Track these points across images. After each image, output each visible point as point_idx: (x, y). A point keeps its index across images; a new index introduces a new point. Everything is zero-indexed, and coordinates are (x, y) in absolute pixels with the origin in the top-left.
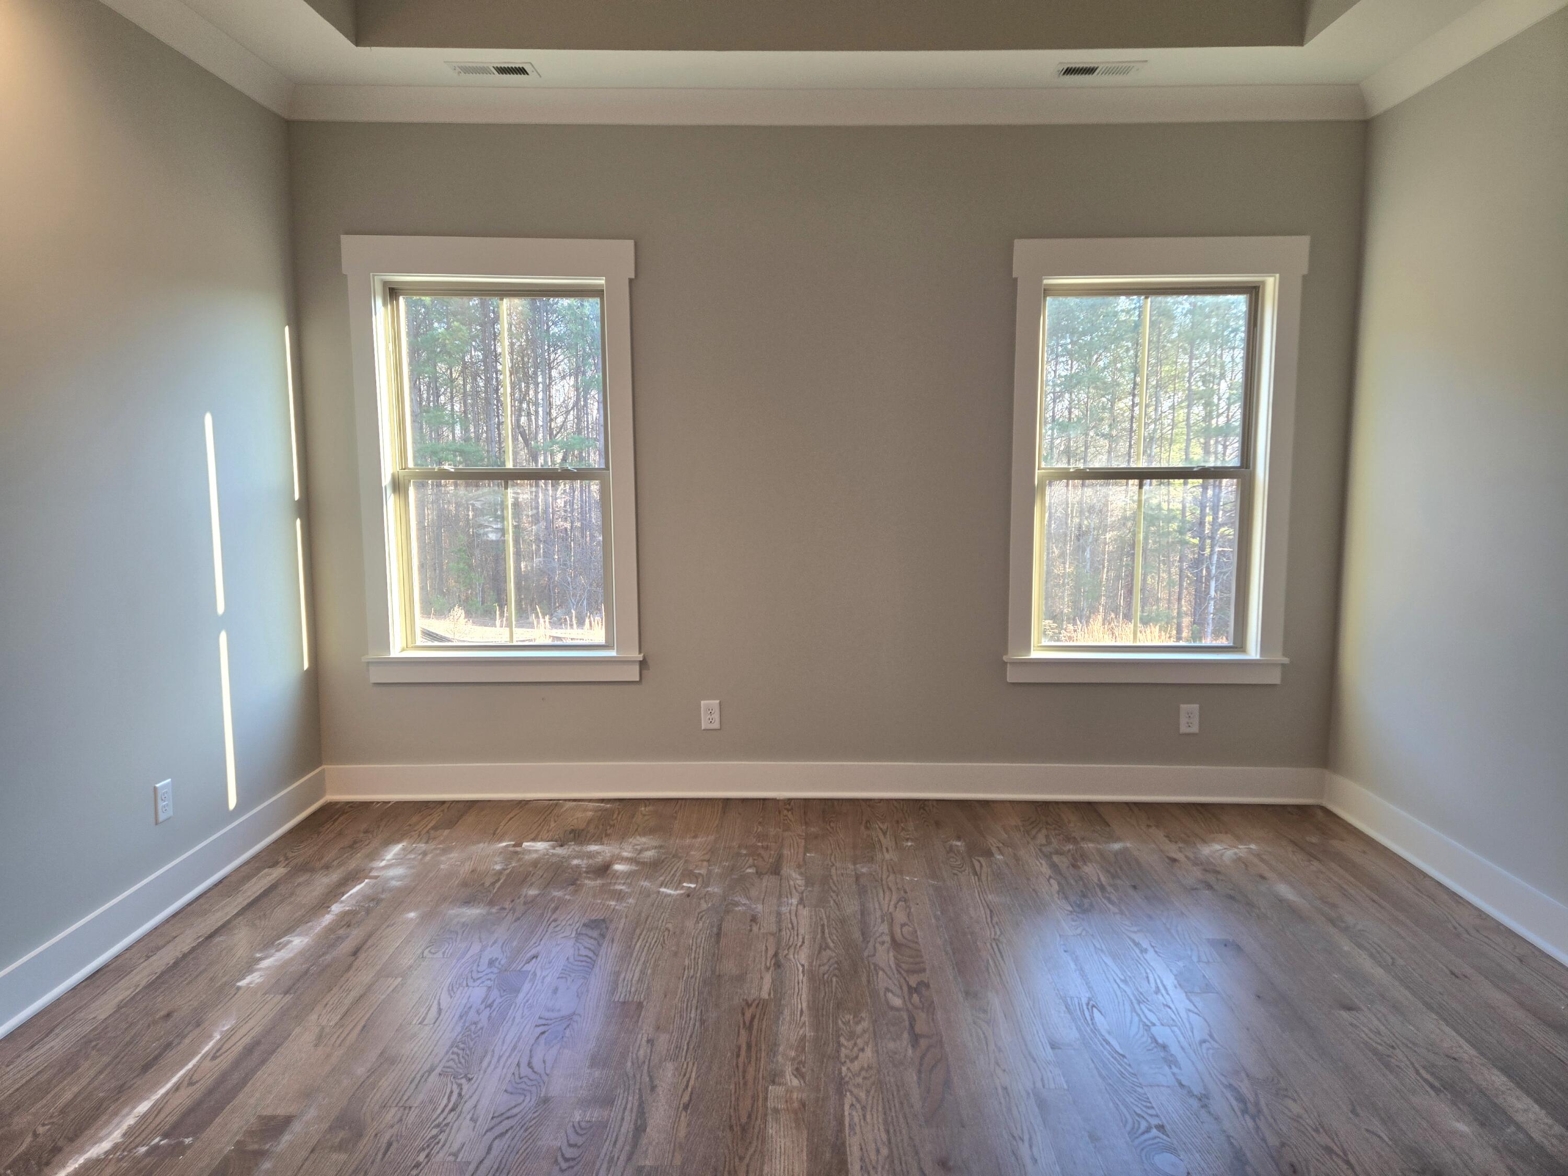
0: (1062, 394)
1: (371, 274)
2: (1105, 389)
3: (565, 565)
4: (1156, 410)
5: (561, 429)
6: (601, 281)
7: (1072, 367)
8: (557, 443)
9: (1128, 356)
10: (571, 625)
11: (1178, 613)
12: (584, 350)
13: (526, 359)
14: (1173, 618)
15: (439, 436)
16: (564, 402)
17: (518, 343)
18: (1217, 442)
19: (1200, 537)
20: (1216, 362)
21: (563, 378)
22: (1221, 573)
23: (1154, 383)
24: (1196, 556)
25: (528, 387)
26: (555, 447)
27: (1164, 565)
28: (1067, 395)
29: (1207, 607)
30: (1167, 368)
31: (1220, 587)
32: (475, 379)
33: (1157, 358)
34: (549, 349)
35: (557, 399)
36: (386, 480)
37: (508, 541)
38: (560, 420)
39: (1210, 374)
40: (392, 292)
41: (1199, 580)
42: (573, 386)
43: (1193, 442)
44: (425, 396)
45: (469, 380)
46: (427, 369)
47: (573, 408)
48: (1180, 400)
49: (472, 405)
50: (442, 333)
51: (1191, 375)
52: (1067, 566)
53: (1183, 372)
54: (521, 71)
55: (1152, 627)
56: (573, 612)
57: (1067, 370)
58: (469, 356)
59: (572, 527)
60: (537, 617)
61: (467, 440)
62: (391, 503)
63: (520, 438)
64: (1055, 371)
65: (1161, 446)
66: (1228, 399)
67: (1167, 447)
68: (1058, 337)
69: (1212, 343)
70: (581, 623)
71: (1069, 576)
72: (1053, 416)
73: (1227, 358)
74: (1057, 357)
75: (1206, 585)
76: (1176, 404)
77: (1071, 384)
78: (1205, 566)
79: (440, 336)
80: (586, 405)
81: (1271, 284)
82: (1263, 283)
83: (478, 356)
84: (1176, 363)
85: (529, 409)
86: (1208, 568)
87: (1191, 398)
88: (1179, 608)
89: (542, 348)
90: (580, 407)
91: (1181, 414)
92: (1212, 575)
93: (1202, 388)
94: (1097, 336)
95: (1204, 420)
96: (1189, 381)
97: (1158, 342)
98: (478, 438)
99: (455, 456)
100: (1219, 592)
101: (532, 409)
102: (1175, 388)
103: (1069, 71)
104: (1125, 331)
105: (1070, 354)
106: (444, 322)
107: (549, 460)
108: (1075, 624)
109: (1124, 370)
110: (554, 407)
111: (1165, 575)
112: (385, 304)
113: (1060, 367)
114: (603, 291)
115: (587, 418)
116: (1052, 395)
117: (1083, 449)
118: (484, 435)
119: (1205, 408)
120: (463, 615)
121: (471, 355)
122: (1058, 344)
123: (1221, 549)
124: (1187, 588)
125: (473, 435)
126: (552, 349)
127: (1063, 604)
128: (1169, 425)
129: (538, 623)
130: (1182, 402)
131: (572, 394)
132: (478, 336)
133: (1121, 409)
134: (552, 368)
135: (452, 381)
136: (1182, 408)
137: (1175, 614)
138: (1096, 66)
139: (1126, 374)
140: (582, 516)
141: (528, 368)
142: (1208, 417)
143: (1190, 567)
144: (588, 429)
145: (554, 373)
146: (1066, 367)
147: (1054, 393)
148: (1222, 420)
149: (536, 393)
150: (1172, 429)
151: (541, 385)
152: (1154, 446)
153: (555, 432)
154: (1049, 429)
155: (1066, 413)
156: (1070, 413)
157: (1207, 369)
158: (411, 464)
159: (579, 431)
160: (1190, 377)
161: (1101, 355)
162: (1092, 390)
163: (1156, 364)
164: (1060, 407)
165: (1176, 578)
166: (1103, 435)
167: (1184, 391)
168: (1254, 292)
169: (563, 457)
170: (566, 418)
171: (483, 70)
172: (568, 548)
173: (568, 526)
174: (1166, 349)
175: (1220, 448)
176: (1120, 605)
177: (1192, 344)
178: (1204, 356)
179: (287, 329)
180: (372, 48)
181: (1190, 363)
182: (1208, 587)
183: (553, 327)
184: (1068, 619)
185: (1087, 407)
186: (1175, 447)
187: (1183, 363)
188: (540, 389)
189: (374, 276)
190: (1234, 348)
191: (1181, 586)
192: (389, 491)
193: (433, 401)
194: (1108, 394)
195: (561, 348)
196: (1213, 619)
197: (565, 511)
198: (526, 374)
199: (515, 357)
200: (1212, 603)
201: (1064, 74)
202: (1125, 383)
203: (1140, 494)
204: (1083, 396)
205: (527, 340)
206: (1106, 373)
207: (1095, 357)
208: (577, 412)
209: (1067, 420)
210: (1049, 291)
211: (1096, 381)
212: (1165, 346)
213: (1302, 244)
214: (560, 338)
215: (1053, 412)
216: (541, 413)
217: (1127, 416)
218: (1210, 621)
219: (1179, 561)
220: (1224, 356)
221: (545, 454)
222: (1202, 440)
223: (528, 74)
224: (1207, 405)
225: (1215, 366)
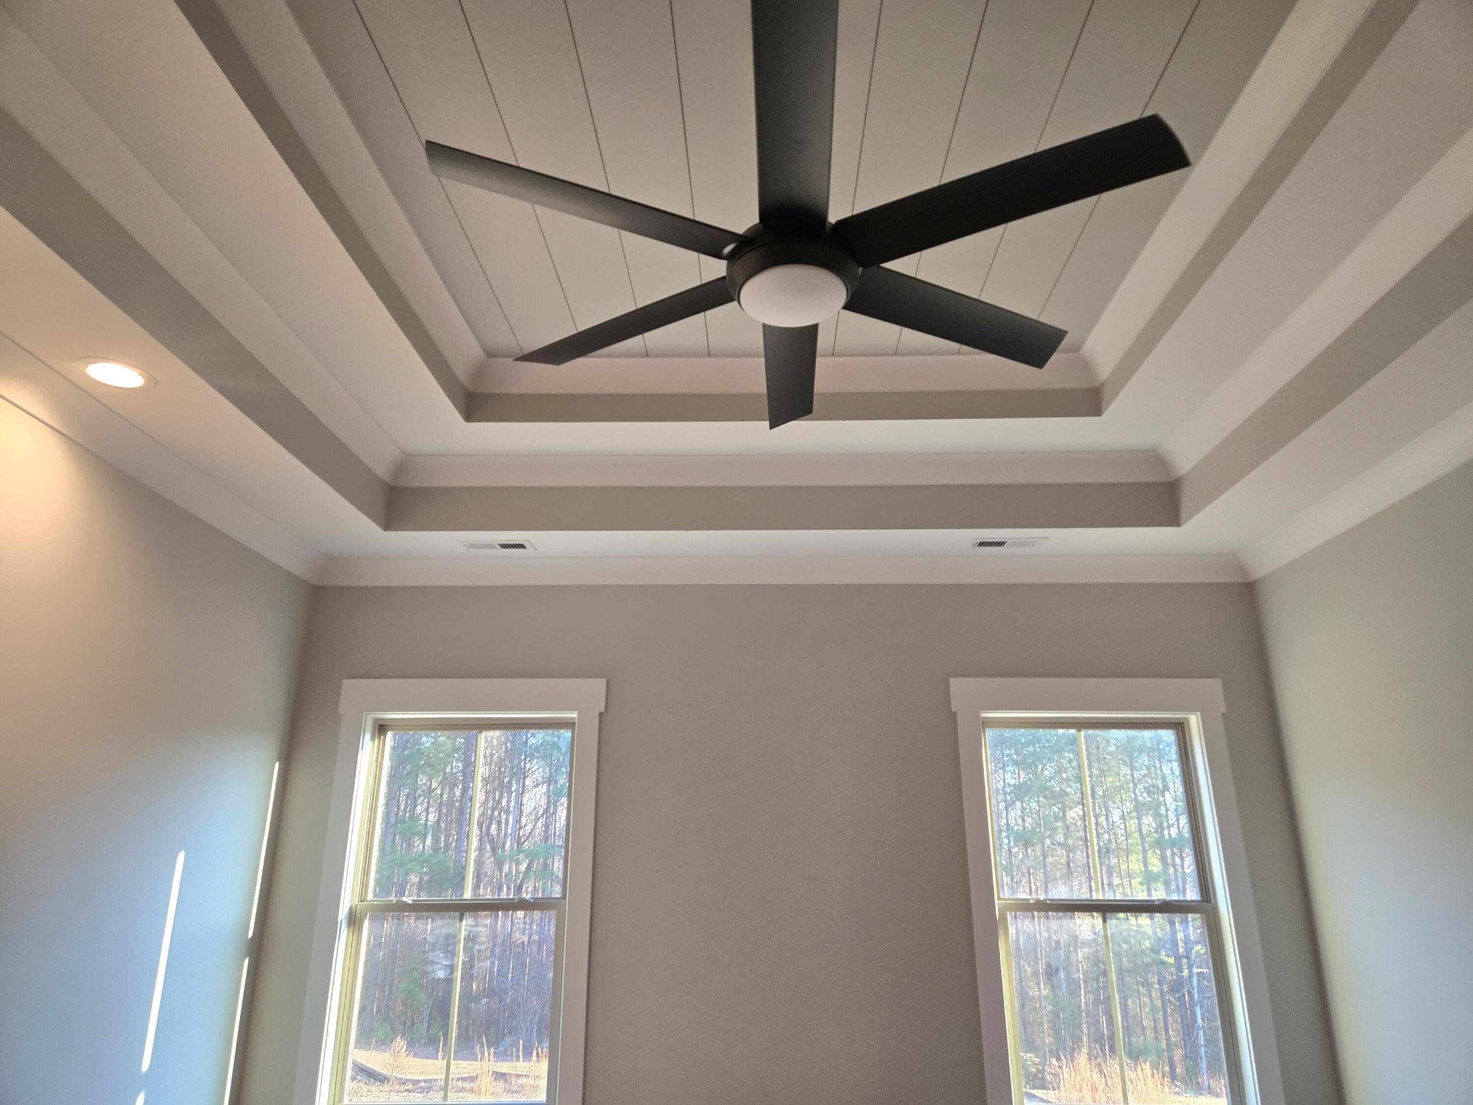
0: (1013, 803)
1: (364, 713)
2: (1054, 798)
3: (518, 984)
4: (1107, 819)
5: (528, 837)
6: (574, 715)
7: (1019, 777)
8: (523, 852)
9: (1071, 767)
10: (518, 1057)
11: (1167, 1045)
12: (558, 759)
13: (503, 769)
14: (1163, 1051)
15: (410, 846)
16: (534, 809)
17: (497, 755)
18: (1173, 854)
19: (1175, 957)
20: (1156, 774)
21: (537, 786)
22: (1204, 998)
23: (1101, 793)
24: (1175, 978)
25: (501, 797)
26: (521, 856)
27: (1143, 986)
28: (1018, 804)
29: (1197, 1038)
30: (1111, 779)
31: (1206, 1014)
32: (451, 789)
33: (1099, 769)
34: (525, 759)
35: (528, 806)
36: (343, 914)
37: (457, 978)
38: (528, 829)
39: (1153, 786)
40: (381, 728)
41: (1182, 1006)
42: (544, 794)
43: (1150, 853)
44: (402, 807)
45: (447, 790)
46: (408, 781)
47: (542, 815)
48: (1129, 810)
49: (447, 815)
50: (428, 747)
51: (1135, 786)
52: (1042, 987)
53: (1127, 783)
54: (521, 546)
55: (1143, 1064)
56: (521, 1042)
57: (1015, 779)
58: (450, 768)
59: (529, 941)
60: (482, 1046)
61: (435, 849)
62: (343, 935)
63: (488, 846)
64: (1004, 781)
65: (1118, 858)
66: (1176, 810)
67: (1125, 858)
68: (1002, 748)
69: (1148, 755)
70: (528, 1055)
71: (1046, 1000)
72: (1008, 825)
73: (1166, 770)
74: (1004, 766)
75: (1191, 1011)
76: (1126, 814)
77: (1020, 792)
78: (1186, 990)
79: (426, 750)
80: (555, 813)
81: (1194, 721)
82: (1187, 720)
83: (459, 767)
84: (1118, 774)
85: (501, 817)
86: (1189, 992)
87: (1139, 809)
88: (1168, 1039)
89: (519, 758)
90: (549, 813)
91: (1133, 824)
92: (1196, 1001)
93: (1149, 799)
94: (1039, 747)
95: (1156, 832)
96: (1134, 793)
97: (1098, 754)
98: (447, 847)
99: (422, 867)
100: (1206, 1021)
101: (504, 816)
102: (1121, 798)
103: (982, 544)
104: (1065, 743)
105: (1016, 763)
106: (432, 737)
107: (514, 869)
108: (1059, 1059)
109: (1070, 780)
110: (525, 815)
111: (1146, 1000)
112: (373, 739)
113: (1008, 775)
114: (575, 723)
115: (555, 825)
116: (1003, 803)
117: (1041, 858)
118: (454, 844)
119: (1155, 820)
120: (404, 1048)
121: (452, 766)
122: (1003, 755)
123: (1199, 970)
124: (1171, 1015)
125: (442, 845)
126: (528, 759)
127: (1043, 1032)
128: (1122, 835)
129: (483, 1054)
130: (1131, 812)
131: (544, 802)
132: (460, 749)
133: (1073, 818)
134: (527, 777)
135: (430, 790)
136: (1132, 818)
137: (1164, 1046)
138: (1005, 540)
139: (1073, 784)
140: (540, 929)
141: (504, 777)
142: (1160, 828)
143: (1170, 990)
144: (555, 837)
145: (528, 782)
146: (1014, 776)
147: (1005, 801)
148: (1174, 831)
149: (509, 802)
150: (1126, 840)
151: (514, 794)
152: (1112, 857)
153: (522, 840)
154: (1005, 837)
155: (1020, 821)
156: (1023, 820)
157: (1150, 781)
158: (370, 897)
159: (546, 839)
160: (1134, 789)
161: (1046, 764)
162: (1041, 799)
163: (1099, 776)
164: (1013, 815)
165: (1159, 1003)
166: (1059, 844)
167: (1131, 801)
168: (1180, 728)
169: (528, 865)
170: (535, 826)
171: (490, 546)
172: (523, 964)
173: (525, 939)
174: (1107, 760)
175: (1178, 860)
176: (1104, 1035)
177: (1131, 758)
178: (1144, 768)
179: (277, 764)
180: (398, 532)
181: (1132, 775)
182: (1194, 1014)
183: (531, 738)
184: (1051, 1052)
185: (1039, 816)
186: (1133, 857)
187: (1125, 774)
188: (513, 798)
189: (367, 715)
190: (1171, 761)
191: (1165, 1012)
192: (344, 924)
193: (410, 811)
194: (1058, 804)
195: (537, 757)
196: (1206, 1052)
197: (525, 923)
198: (501, 784)
199: (493, 767)
200: (1201, 1032)
201: (978, 546)
202: (1073, 792)
203: (1105, 928)
204: (1034, 805)
205: (506, 751)
206: (1052, 782)
207: (1040, 767)
208: (546, 819)
209: (1021, 828)
210: (987, 723)
211: (1044, 790)
212: (1105, 758)
213: (1216, 684)
214: (537, 749)
215: (1007, 820)
216: (511, 822)
217: (1080, 826)
218: (1203, 1056)
219: (1159, 984)
220: (1164, 768)
221: (510, 863)
222: (1158, 852)
223: (525, 548)
224: (1157, 816)
225: (1156, 778)
